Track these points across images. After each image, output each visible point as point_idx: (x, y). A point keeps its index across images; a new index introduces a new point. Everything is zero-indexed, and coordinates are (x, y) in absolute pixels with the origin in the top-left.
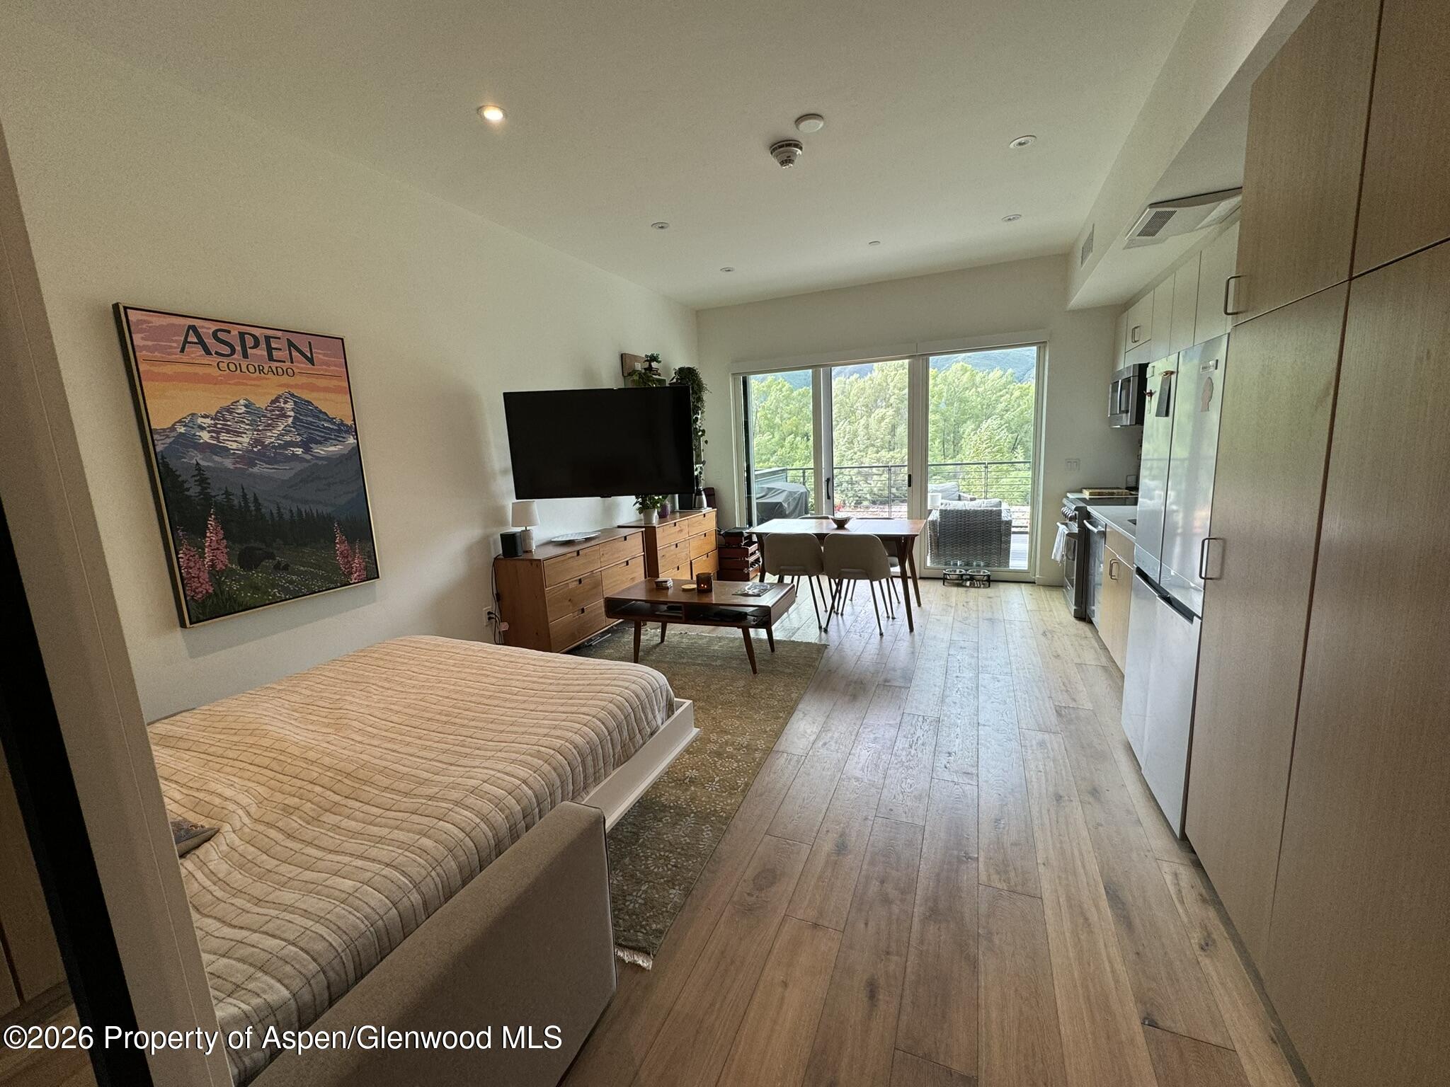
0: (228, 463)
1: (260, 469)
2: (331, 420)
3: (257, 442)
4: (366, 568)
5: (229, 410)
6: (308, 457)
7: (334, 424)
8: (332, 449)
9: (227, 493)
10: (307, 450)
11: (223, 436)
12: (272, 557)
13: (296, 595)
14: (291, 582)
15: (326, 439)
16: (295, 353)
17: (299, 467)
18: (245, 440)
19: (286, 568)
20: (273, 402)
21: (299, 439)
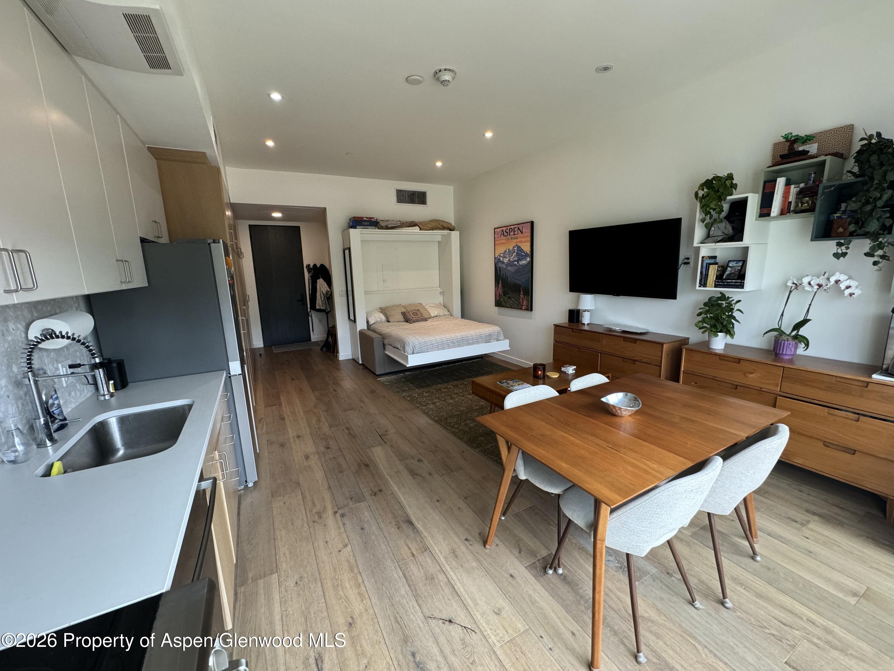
0: (504, 266)
1: (509, 268)
2: (524, 252)
3: (509, 260)
4: (527, 305)
5: (506, 251)
6: (518, 265)
7: (525, 253)
8: (523, 262)
9: (503, 275)
10: (518, 262)
11: (504, 259)
12: (508, 294)
13: (511, 308)
14: (510, 302)
15: (523, 259)
16: (519, 231)
17: (516, 268)
18: (507, 260)
19: (510, 298)
20: (513, 248)
21: (517, 259)
